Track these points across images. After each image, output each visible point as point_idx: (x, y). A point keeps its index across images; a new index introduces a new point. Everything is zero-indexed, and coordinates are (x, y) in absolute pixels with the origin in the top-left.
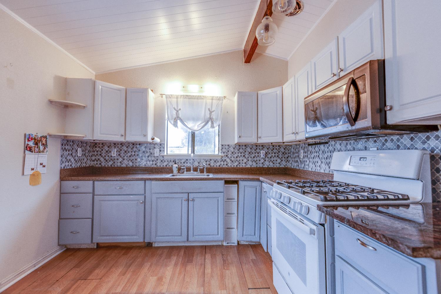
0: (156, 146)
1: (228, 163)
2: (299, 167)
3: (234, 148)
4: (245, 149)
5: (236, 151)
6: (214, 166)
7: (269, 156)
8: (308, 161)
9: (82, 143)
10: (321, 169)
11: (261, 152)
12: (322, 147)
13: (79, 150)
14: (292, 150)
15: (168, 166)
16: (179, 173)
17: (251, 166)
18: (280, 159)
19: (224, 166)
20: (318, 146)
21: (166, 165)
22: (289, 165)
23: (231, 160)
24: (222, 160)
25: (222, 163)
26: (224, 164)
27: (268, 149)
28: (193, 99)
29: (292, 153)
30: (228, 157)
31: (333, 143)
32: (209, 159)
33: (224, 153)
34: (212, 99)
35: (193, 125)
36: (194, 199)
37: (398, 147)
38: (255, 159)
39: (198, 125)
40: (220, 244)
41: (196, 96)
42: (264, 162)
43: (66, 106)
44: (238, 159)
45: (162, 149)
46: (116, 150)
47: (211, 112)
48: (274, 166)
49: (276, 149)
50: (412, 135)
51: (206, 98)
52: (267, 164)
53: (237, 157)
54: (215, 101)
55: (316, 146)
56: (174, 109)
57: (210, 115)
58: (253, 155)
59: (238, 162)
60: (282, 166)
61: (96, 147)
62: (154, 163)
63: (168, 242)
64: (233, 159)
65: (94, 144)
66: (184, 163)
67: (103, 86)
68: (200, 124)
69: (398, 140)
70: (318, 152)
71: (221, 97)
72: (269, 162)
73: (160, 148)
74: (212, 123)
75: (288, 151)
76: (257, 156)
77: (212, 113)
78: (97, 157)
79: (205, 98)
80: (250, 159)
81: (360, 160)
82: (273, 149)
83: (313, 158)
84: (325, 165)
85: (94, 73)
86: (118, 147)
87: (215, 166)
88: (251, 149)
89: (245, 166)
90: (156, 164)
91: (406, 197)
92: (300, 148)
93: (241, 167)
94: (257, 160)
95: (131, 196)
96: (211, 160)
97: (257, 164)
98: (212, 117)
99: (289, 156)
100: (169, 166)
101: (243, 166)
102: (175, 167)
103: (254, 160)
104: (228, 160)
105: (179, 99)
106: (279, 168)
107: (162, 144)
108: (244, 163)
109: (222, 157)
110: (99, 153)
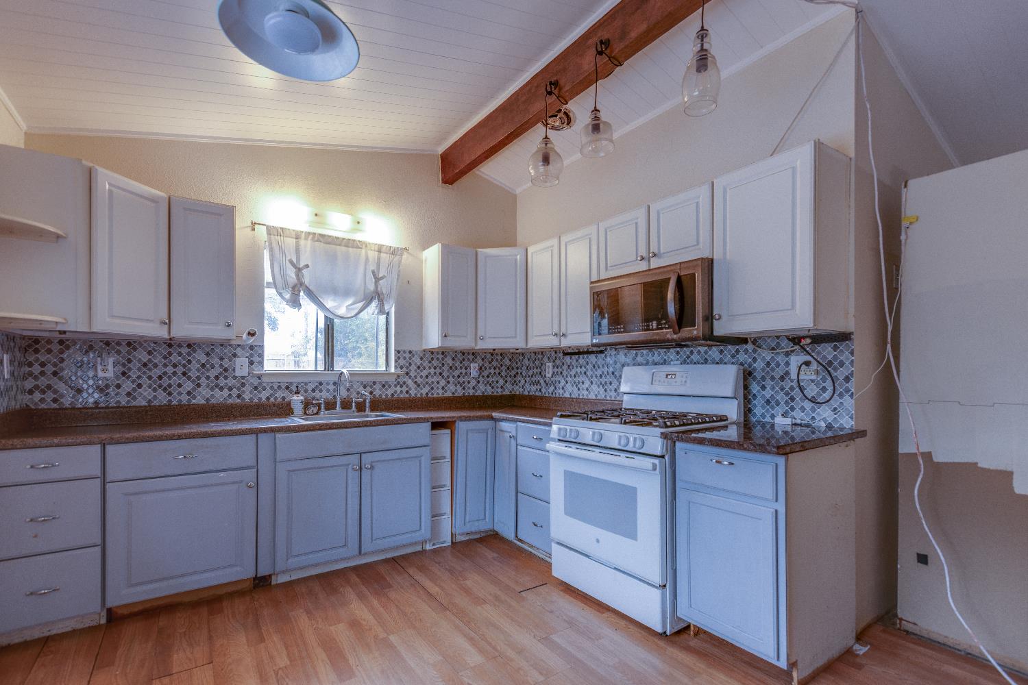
0: (239, 351)
1: (410, 389)
2: (542, 393)
3: (421, 359)
4: (443, 359)
5: (426, 364)
6: (380, 395)
7: (486, 373)
8: (563, 382)
9: (8, 339)
10: (590, 393)
11: (472, 365)
12: (592, 358)
13: (6, 359)
14: (526, 362)
15: (272, 400)
16: (305, 414)
17: (453, 393)
18: (504, 379)
19: (401, 396)
20: (583, 358)
21: (268, 398)
22: (518, 390)
23: (416, 382)
24: (398, 383)
25: (398, 389)
26: (401, 392)
27: (483, 360)
28: (336, 245)
29: (524, 368)
30: (410, 377)
31: (613, 352)
32: (369, 380)
33: (402, 368)
34: (379, 251)
35: (336, 304)
36: (373, 464)
37: (706, 361)
38: (461, 380)
39: (347, 307)
40: (419, 548)
41: (344, 239)
42: (476, 385)
44: (430, 380)
45: (256, 359)
46: (111, 360)
47: (377, 280)
48: (493, 393)
49: (497, 360)
50: (722, 347)
51: (366, 246)
52: (483, 389)
53: (427, 377)
54: (385, 255)
55: (581, 356)
56: (291, 262)
57: (376, 287)
58: (457, 373)
59: (430, 385)
60: (507, 392)
61: (37, 351)
62: (235, 392)
63: (316, 565)
64: (419, 380)
65: (30, 343)
66: (313, 390)
67: (114, 186)
68: (351, 305)
69: (706, 353)
70: (585, 367)
71: (398, 248)
72: (486, 385)
73: (252, 355)
74: (381, 304)
75: (517, 364)
76: (464, 373)
77: (380, 282)
79: (364, 247)
80: (451, 379)
81: (667, 377)
82: (492, 360)
83: (575, 376)
84: (599, 386)
85: (24, 127)
86: (119, 352)
87: (384, 397)
88: (453, 359)
89: (443, 394)
90: (239, 396)
91: (725, 418)
92: (546, 359)
93: (435, 395)
94: (464, 382)
95: (222, 474)
96: (374, 383)
97: (464, 389)
98: (379, 289)
99: (517, 373)
100: (276, 399)
101: (438, 394)
102: (298, 400)
103: (459, 383)
104: (410, 382)
105: (302, 242)
106: (502, 396)
107: (256, 346)
108: (440, 387)
109: (398, 376)
110: (50, 368)
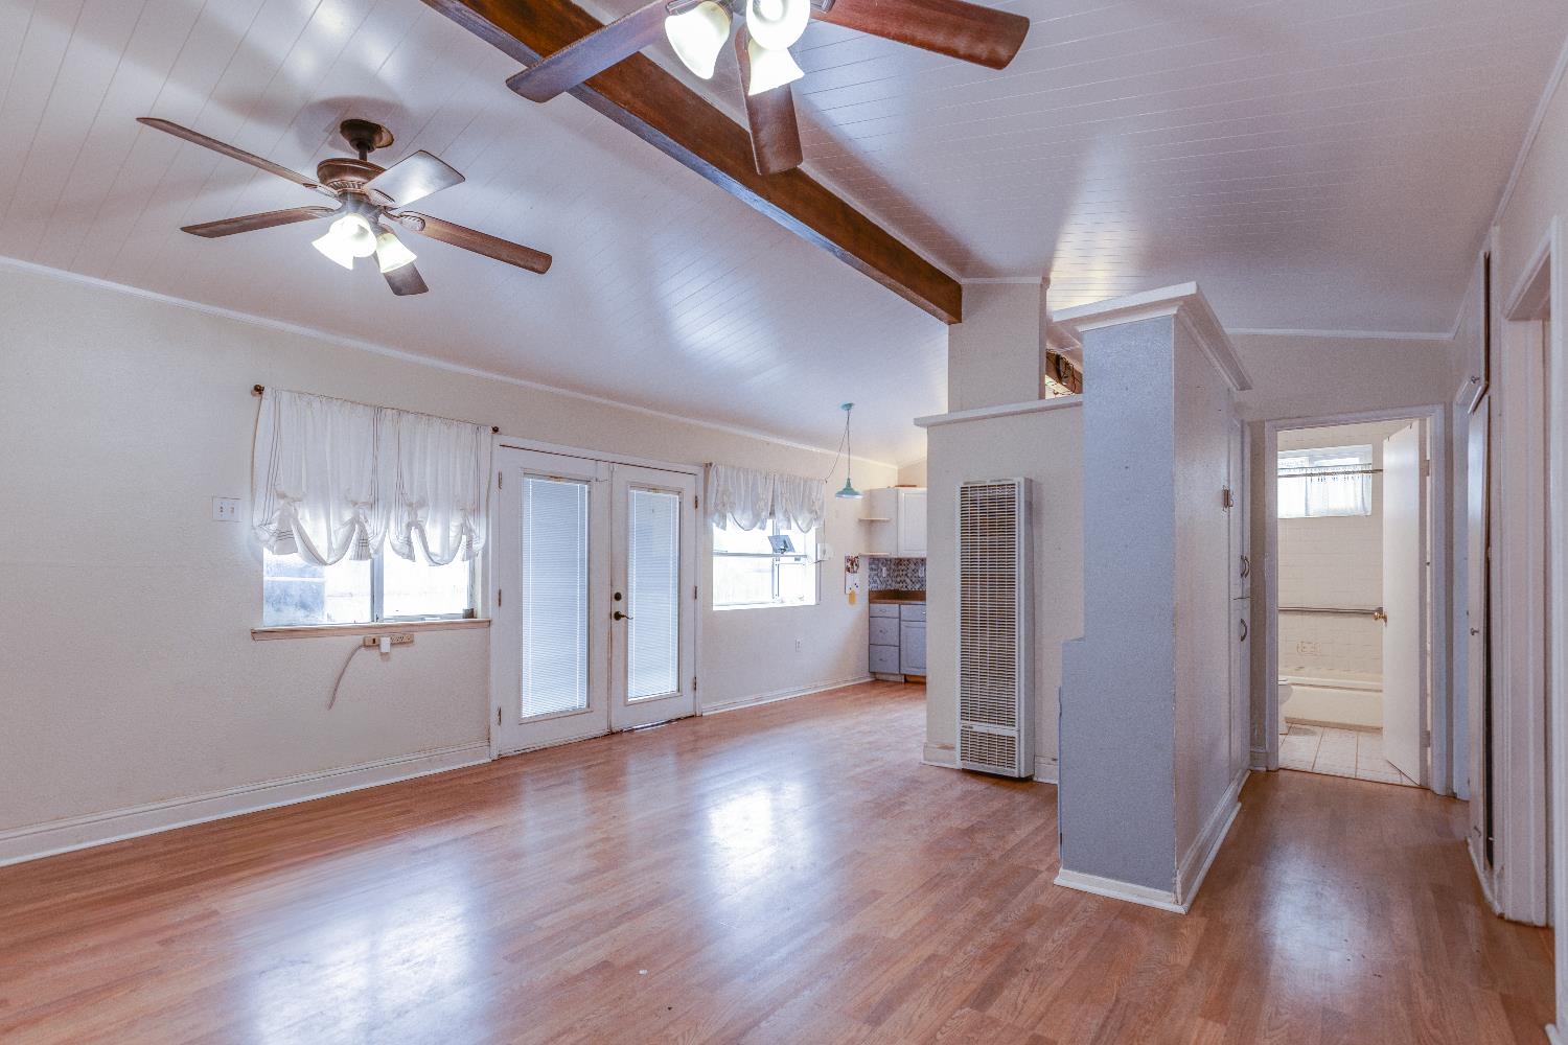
9: (886, 561)
13: (884, 569)
43: (872, 521)
61: (901, 566)
65: (899, 561)
78: (902, 578)
85: (896, 468)
110: (904, 573)
